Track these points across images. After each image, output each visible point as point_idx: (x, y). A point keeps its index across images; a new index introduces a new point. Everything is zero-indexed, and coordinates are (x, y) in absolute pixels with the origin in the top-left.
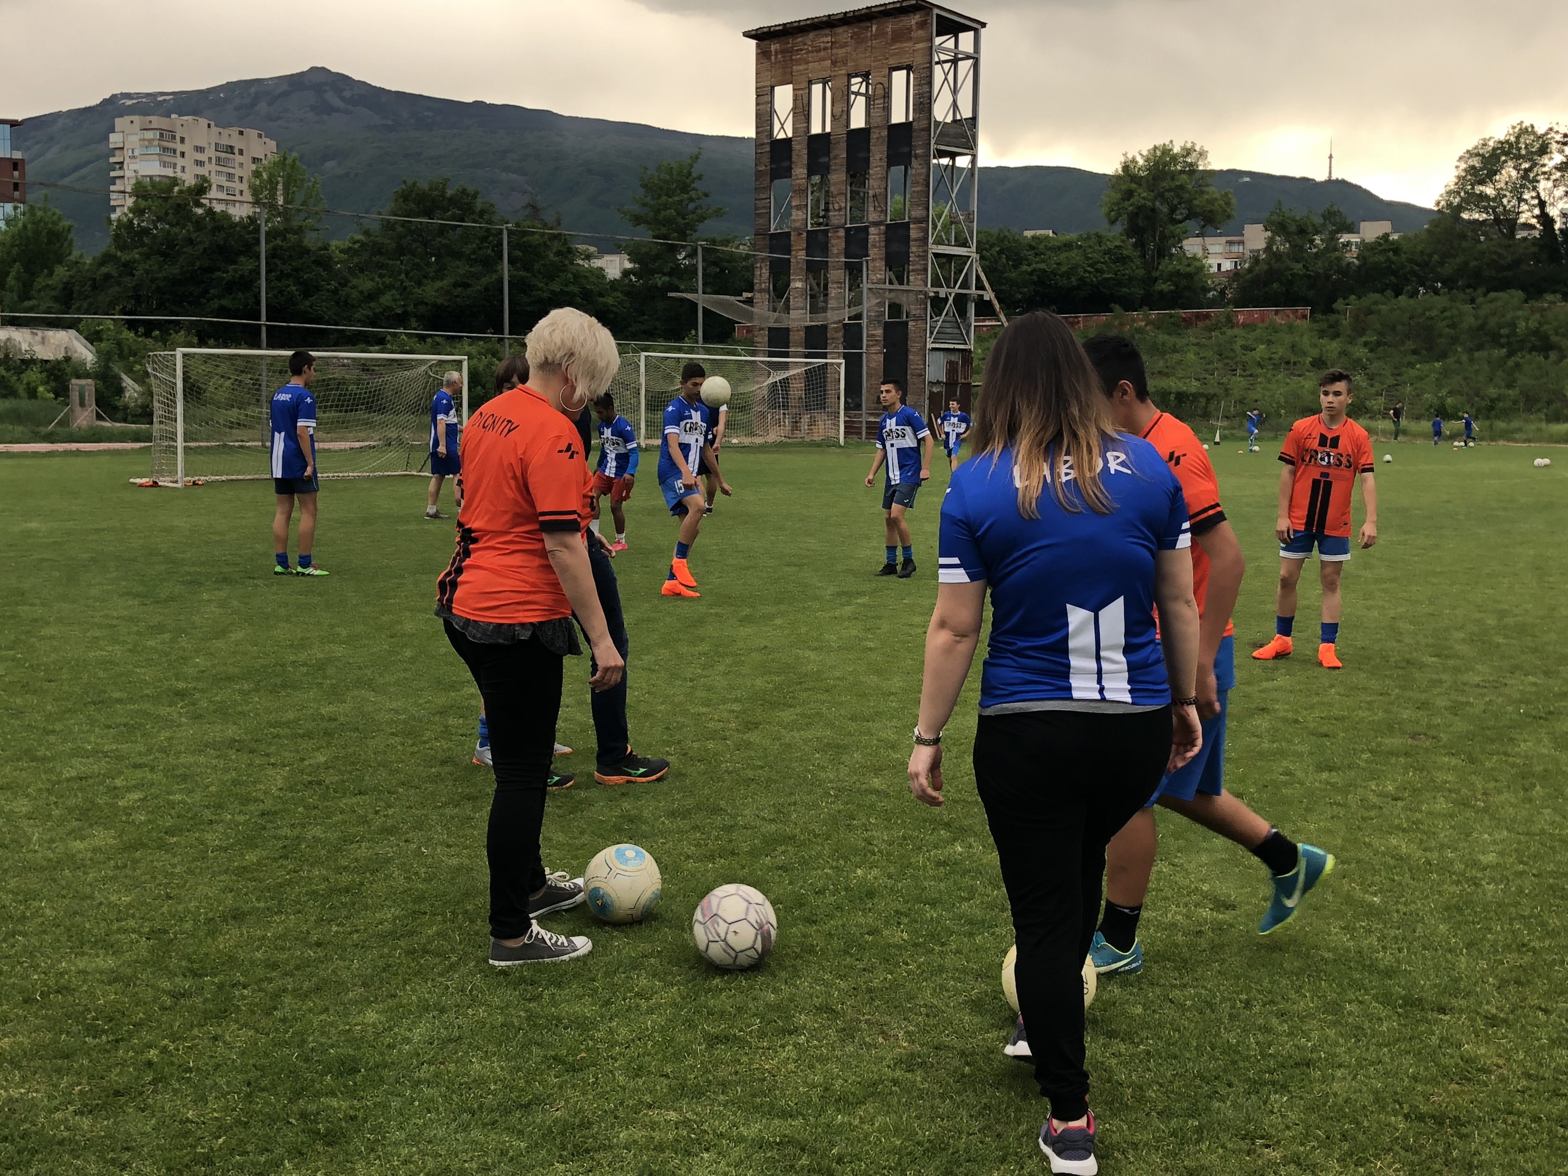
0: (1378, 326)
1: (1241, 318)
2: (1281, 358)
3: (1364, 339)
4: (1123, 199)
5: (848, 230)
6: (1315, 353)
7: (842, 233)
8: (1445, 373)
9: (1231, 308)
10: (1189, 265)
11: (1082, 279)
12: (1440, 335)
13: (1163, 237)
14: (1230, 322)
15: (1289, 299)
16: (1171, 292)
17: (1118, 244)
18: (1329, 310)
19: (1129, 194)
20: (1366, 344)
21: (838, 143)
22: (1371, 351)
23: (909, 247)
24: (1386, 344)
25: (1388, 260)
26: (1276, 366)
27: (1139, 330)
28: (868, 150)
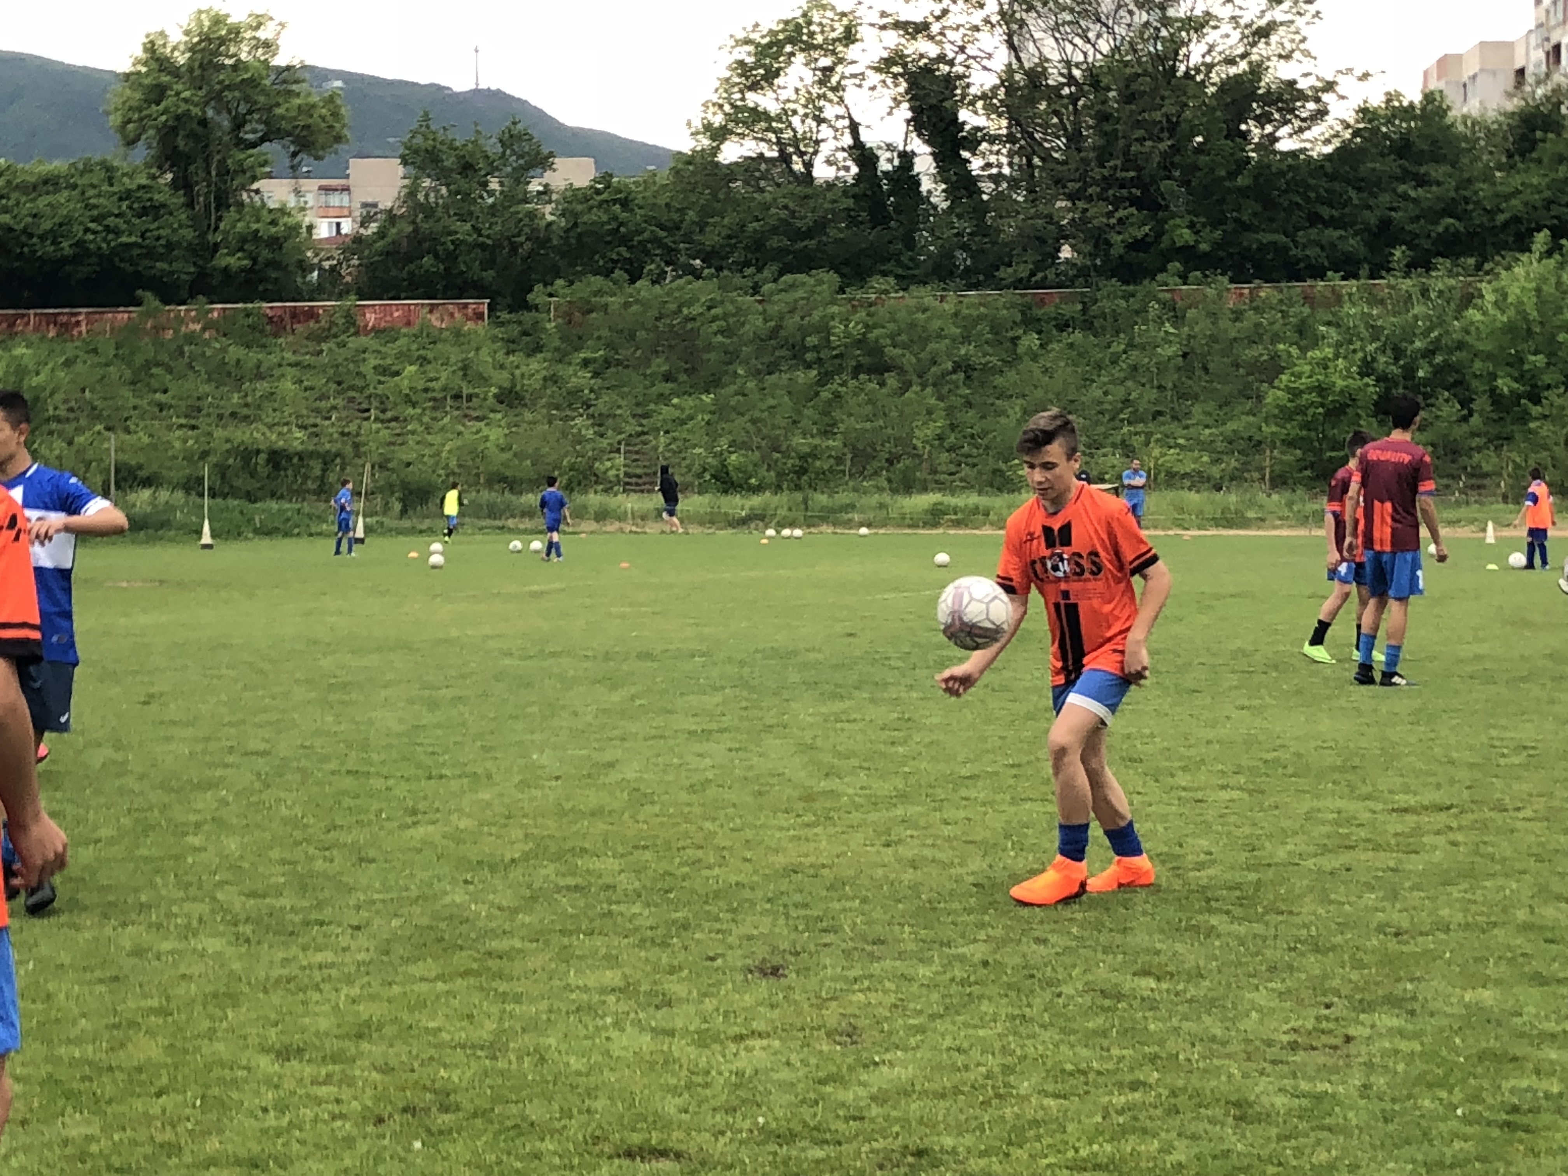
0: (605, 333)
1: (371, 318)
2: (444, 389)
3: (582, 355)
4: (148, 102)
6: (502, 378)
8: (721, 411)
9: (351, 301)
10: (274, 223)
11: (79, 244)
12: (709, 348)
13: (224, 172)
14: (352, 325)
15: (454, 286)
16: (242, 270)
18: (521, 304)
19: (157, 93)
20: (586, 363)
24: (619, 363)
25: (615, 218)
26: (438, 404)
27: (191, 338)
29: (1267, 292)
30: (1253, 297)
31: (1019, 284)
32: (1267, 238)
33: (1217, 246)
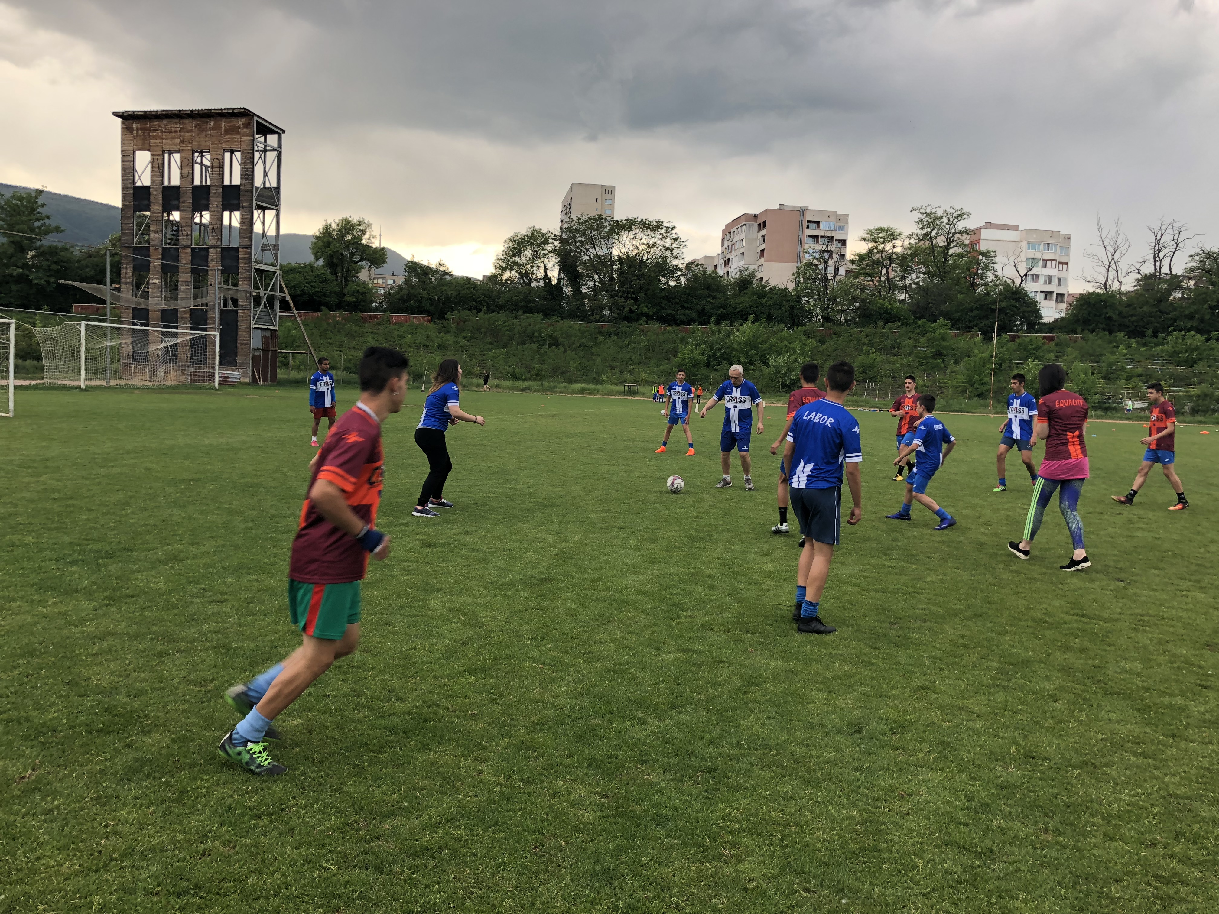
0: (471, 329)
1: (394, 319)
2: (420, 343)
3: (463, 335)
4: (325, 247)
5: (193, 249)
6: (438, 341)
7: (189, 250)
8: (508, 355)
9: (387, 314)
10: (363, 287)
11: (303, 290)
12: (504, 335)
13: (348, 270)
14: (389, 321)
15: (421, 311)
16: (354, 302)
17: (321, 271)
18: (442, 318)
19: (328, 244)
20: (465, 337)
21: (186, 193)
23: (238, 263)
24: (476, 338)
26: (418, 348)
27: (338, 322)
28: (208, 200)
29: (669, 328)
30: (665, 329)
31: (596, 321)
32: (670, 312)
33: (654, 313)
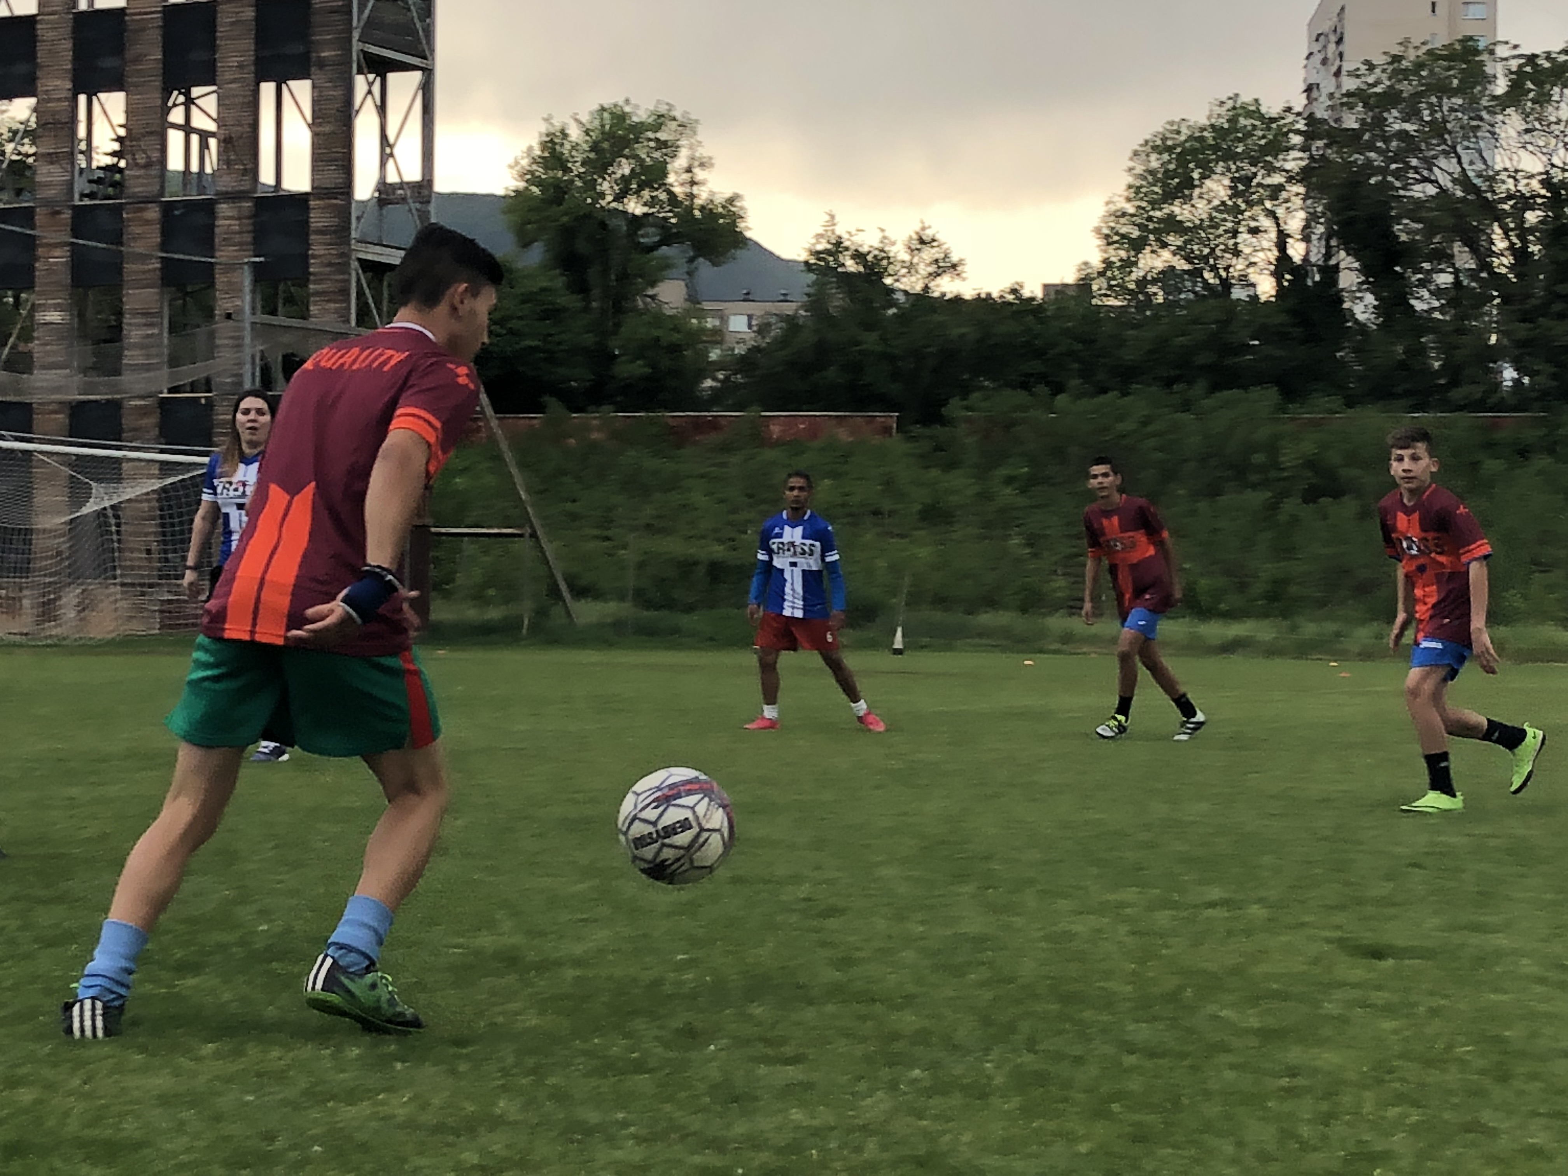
0: (1033, 450)
1: (776, 430)
2: (862, 504)
3: (1003, 472)
5: (167, 208)
6: (920, 496)
7: (153, 213)
9: (753, 412)
13: (624, 277)
14: (757, 437)
16: (643, 378)
17: (545, 284)
18: (934, 418)
19: (558, 194)
20: (1009, 480)
21: (144, 30)
22: (1023, 491)
23: (307, 245)
24: (1045, 480)
25: (1028, 330)
27: (595, 447)
28: (212, 47)
